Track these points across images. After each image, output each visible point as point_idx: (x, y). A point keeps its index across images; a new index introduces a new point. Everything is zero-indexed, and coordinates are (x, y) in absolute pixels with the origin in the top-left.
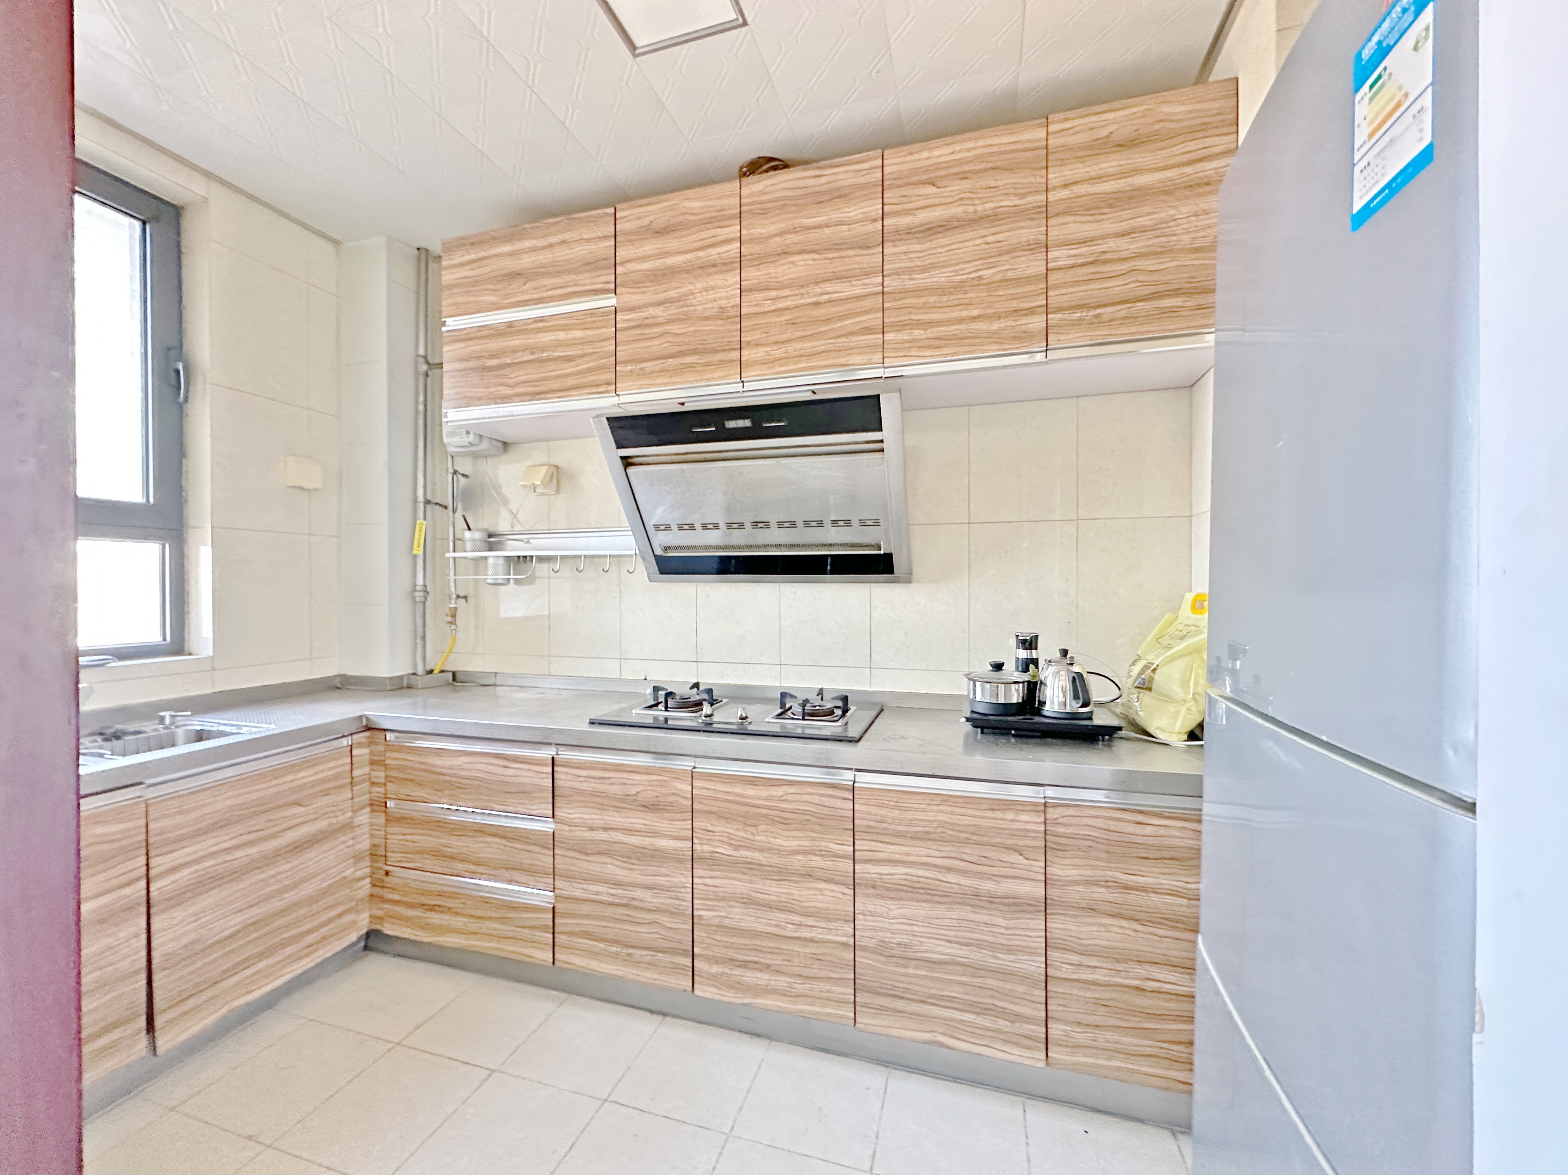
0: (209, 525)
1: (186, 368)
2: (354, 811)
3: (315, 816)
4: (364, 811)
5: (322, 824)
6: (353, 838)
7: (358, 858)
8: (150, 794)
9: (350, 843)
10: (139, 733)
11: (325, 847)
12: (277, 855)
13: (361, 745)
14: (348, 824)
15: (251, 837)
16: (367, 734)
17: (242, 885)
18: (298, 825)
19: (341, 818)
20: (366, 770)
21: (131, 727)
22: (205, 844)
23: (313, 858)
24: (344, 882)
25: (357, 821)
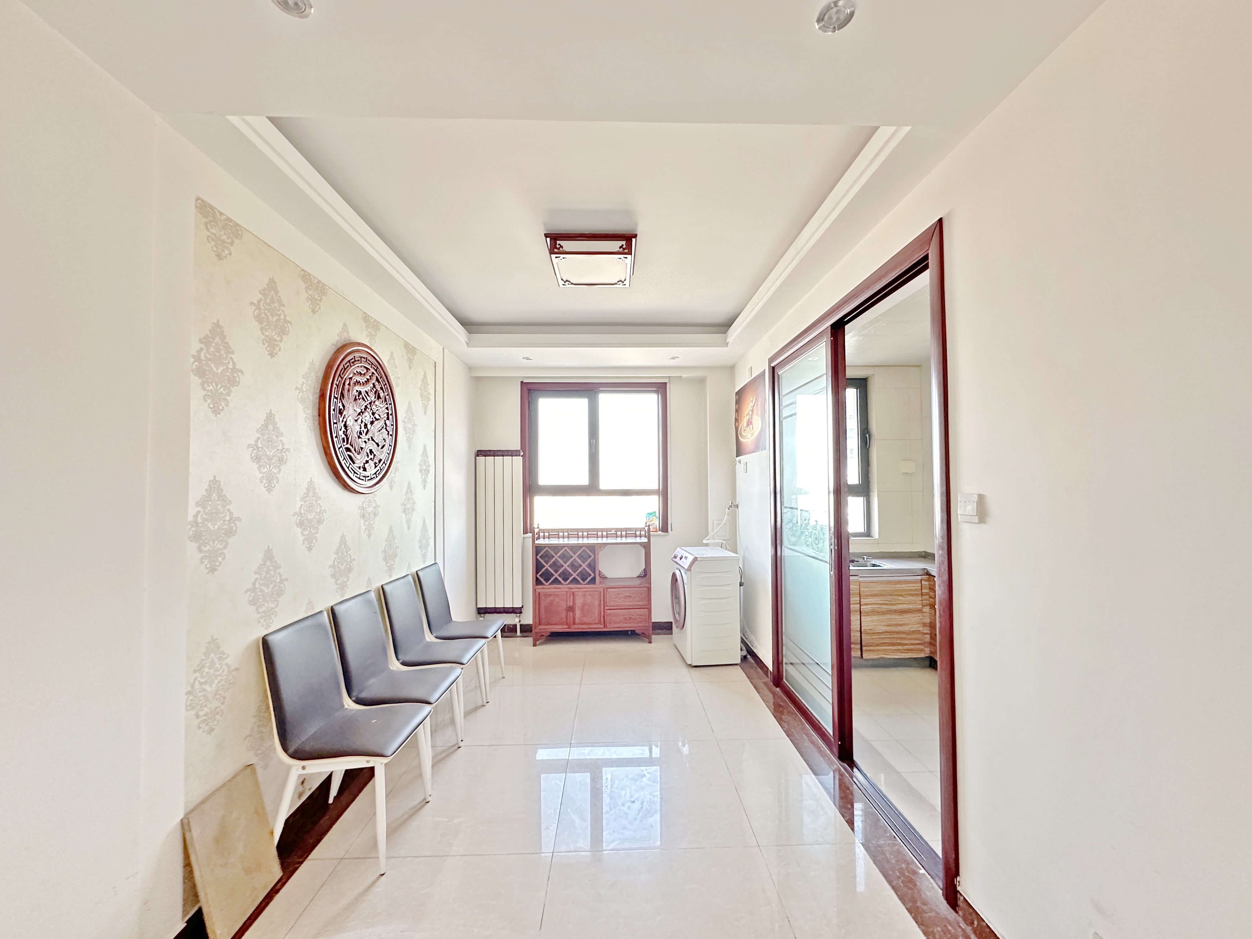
0: (876, 491)
1: (869, 436)
2: (923, 606)
3: (908, 602)
4: (926, 607)
5: (911, 606)
6: (922, 616)
7: (924, 625)
8: (861, 579)
9: (922, 617)
10: (858, 562)
11: (913, 615)
12: (895, 612)
13: (925, 580)
14: (920, 610)
15: (886, 602)
16: (927, 576)
17: (885, 617)
18: (903, 603)
19: (917, 607)
20: (927, 591)
21: (856, 559)
22: (874, 600)
23: (907, 618)
24: (918, 632)
25: (924, 610)
